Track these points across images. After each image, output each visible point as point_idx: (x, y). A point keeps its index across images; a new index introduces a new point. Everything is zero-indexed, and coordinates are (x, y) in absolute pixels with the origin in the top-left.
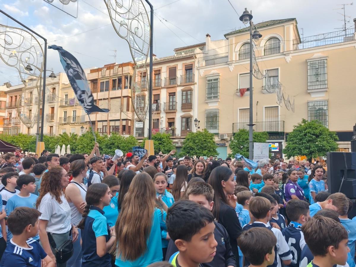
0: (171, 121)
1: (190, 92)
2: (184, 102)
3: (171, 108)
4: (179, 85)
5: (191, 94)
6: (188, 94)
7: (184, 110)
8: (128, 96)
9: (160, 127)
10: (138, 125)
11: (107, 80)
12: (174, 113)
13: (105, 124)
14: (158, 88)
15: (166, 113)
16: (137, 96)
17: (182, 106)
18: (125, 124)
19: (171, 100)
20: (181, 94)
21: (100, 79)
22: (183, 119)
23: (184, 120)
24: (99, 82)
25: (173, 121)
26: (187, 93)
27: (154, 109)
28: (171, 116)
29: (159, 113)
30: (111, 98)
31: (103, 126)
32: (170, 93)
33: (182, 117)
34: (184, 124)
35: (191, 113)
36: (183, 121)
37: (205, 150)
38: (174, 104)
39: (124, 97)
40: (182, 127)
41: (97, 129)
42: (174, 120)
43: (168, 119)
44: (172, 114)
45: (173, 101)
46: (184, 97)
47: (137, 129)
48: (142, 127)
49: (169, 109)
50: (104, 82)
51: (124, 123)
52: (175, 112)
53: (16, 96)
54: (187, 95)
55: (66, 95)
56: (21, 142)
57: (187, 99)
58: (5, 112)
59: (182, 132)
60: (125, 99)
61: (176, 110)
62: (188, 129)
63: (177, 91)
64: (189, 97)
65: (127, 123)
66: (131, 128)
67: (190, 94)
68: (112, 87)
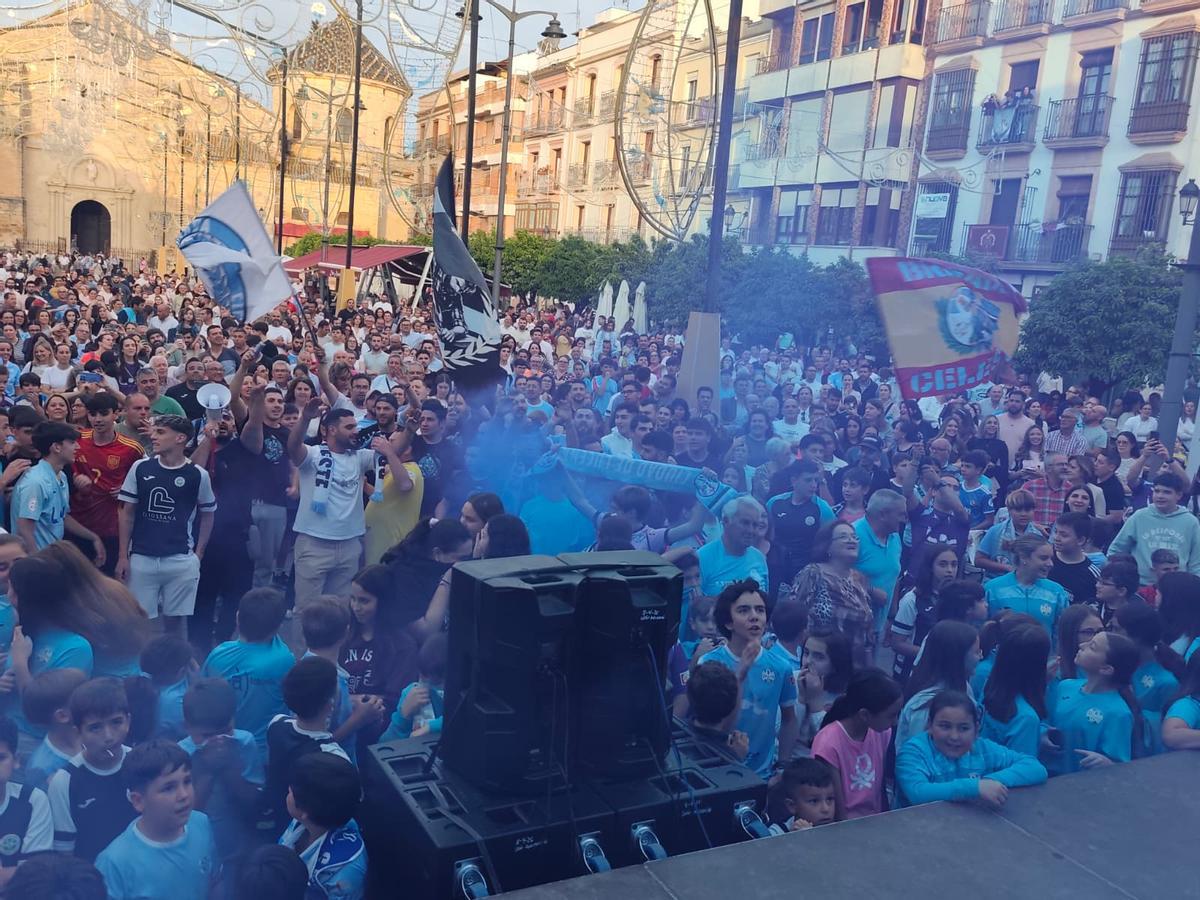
0: (1075, 189)
1: (1183, 43)
2: (1147, 96)
3: (1085, 127)
4: (1135, 11)
5: (1188, 57)
6: (1176, 55)
7: (1141, 138)
8: (900, 77)
9: (1023, 216)
10: (930, 206)
11: (829, 10)
12: (1093, 155)
13: (805, 198)
14: (1033, 30)
15: (1058, 152)
16: (940, 76)
17: (1134, 119)
18: (876, 203)
19: (1091, 89)
20: (1136, 59)
21: (802, 8)
22: (1130, 181)
23: (1136, 185)
24: (801, 19)
25: (1083, 191)
26: (1168, 52)
27: (1002, 135)
28: (1077, 166)
29: (1025, 154)
30: (838, 91)
31: (798, 208)
32: (1086, 54)
33: (1127, 174)
34: (1131, 206)
35: (1178, 153)
36: (1127, 193)
37: (1125, 349)
38: (1100, 107)
39: (885, 82)
40: (1118, 223)
41: (775, 219)
42: (1090, 188)
43: (1065, 179)
44: (1081, 159)
45: (1098, 93)
46: (1152, 71)
47: (925, 224)
48: (943, 214)
49: (1076, 133)
50: (818, 18)
51: (873, 197)
52: (1099, 149)
53: (552, 92)
54: (1167, 59)
55: (692, 82)
56: (521, 262)
57: (1164, 81)
58: (522, 151)
59: (1118, 242)
60: (890, 90)
61: (1107, 136)
62: (1148, 233)
63: (1124, 40)
64: (1177, 69)
65: (885, 197)
66: (902, 217)
67: (1181, 53)
68: (844, 40)
